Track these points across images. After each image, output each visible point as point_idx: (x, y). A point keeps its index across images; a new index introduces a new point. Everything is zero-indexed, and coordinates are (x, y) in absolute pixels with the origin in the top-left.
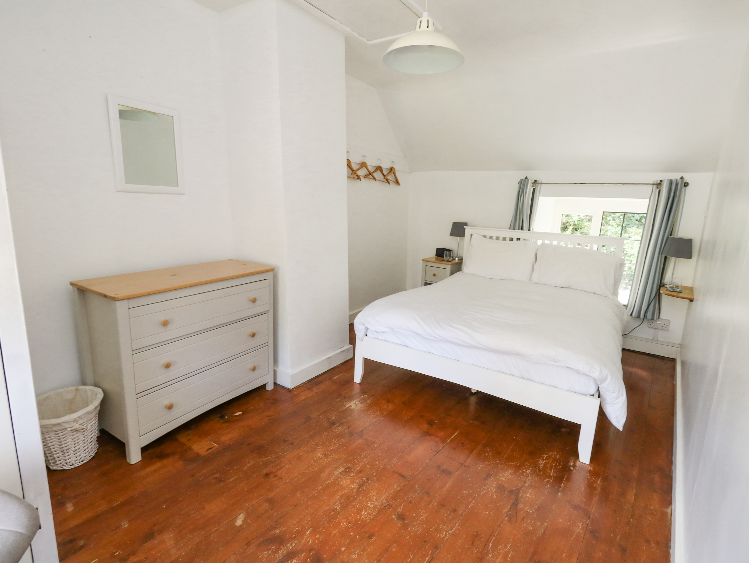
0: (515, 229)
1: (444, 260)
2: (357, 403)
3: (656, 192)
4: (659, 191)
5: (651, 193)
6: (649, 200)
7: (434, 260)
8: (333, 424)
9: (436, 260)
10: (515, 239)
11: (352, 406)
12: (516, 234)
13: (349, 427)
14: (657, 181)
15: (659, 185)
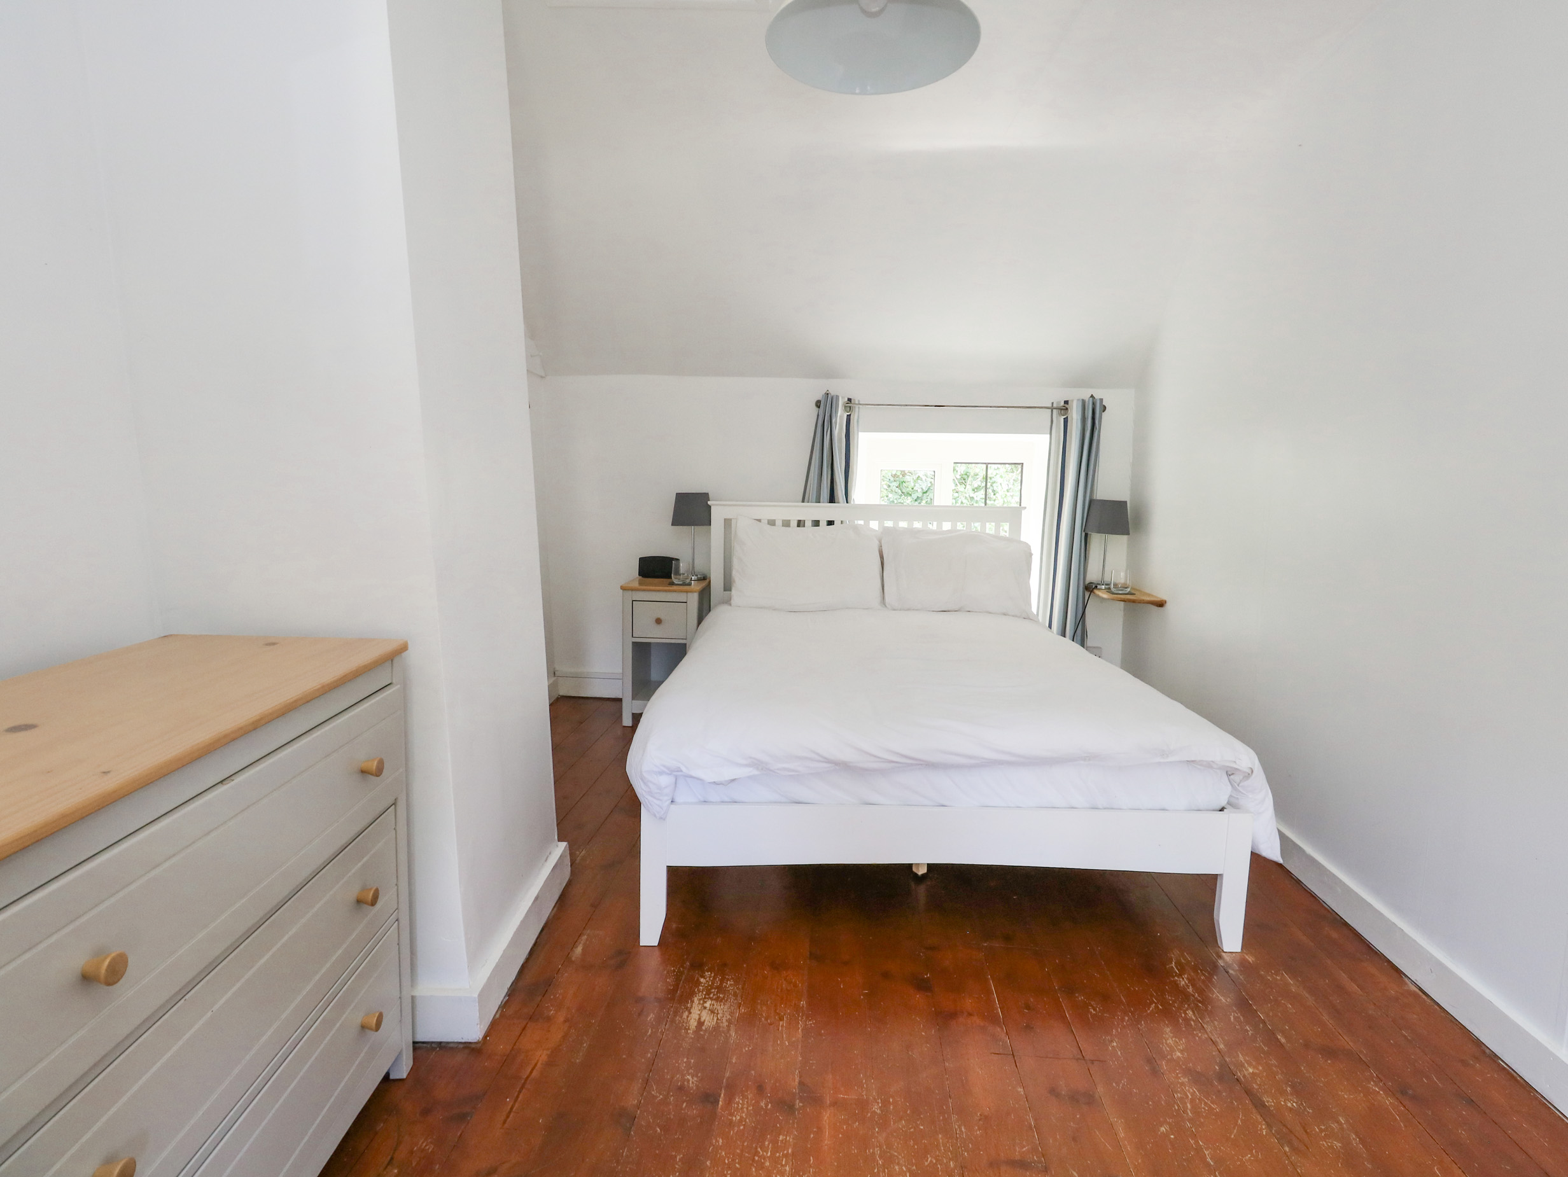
0: (819, 502)
1: (672, 584)
2: (707, 1005)
3: (1058, 421)
4: (1066, 421)
5: (1050, 424)
6: (1049, 436)
7: (636, 584)
8: (708, 1098)
9: (640, 584)
10: (823, 523)
11: (702, 1020)
12: (824, 511)
13: (760, 1088)
14: (1059, 403)
15: (1065, 408)
